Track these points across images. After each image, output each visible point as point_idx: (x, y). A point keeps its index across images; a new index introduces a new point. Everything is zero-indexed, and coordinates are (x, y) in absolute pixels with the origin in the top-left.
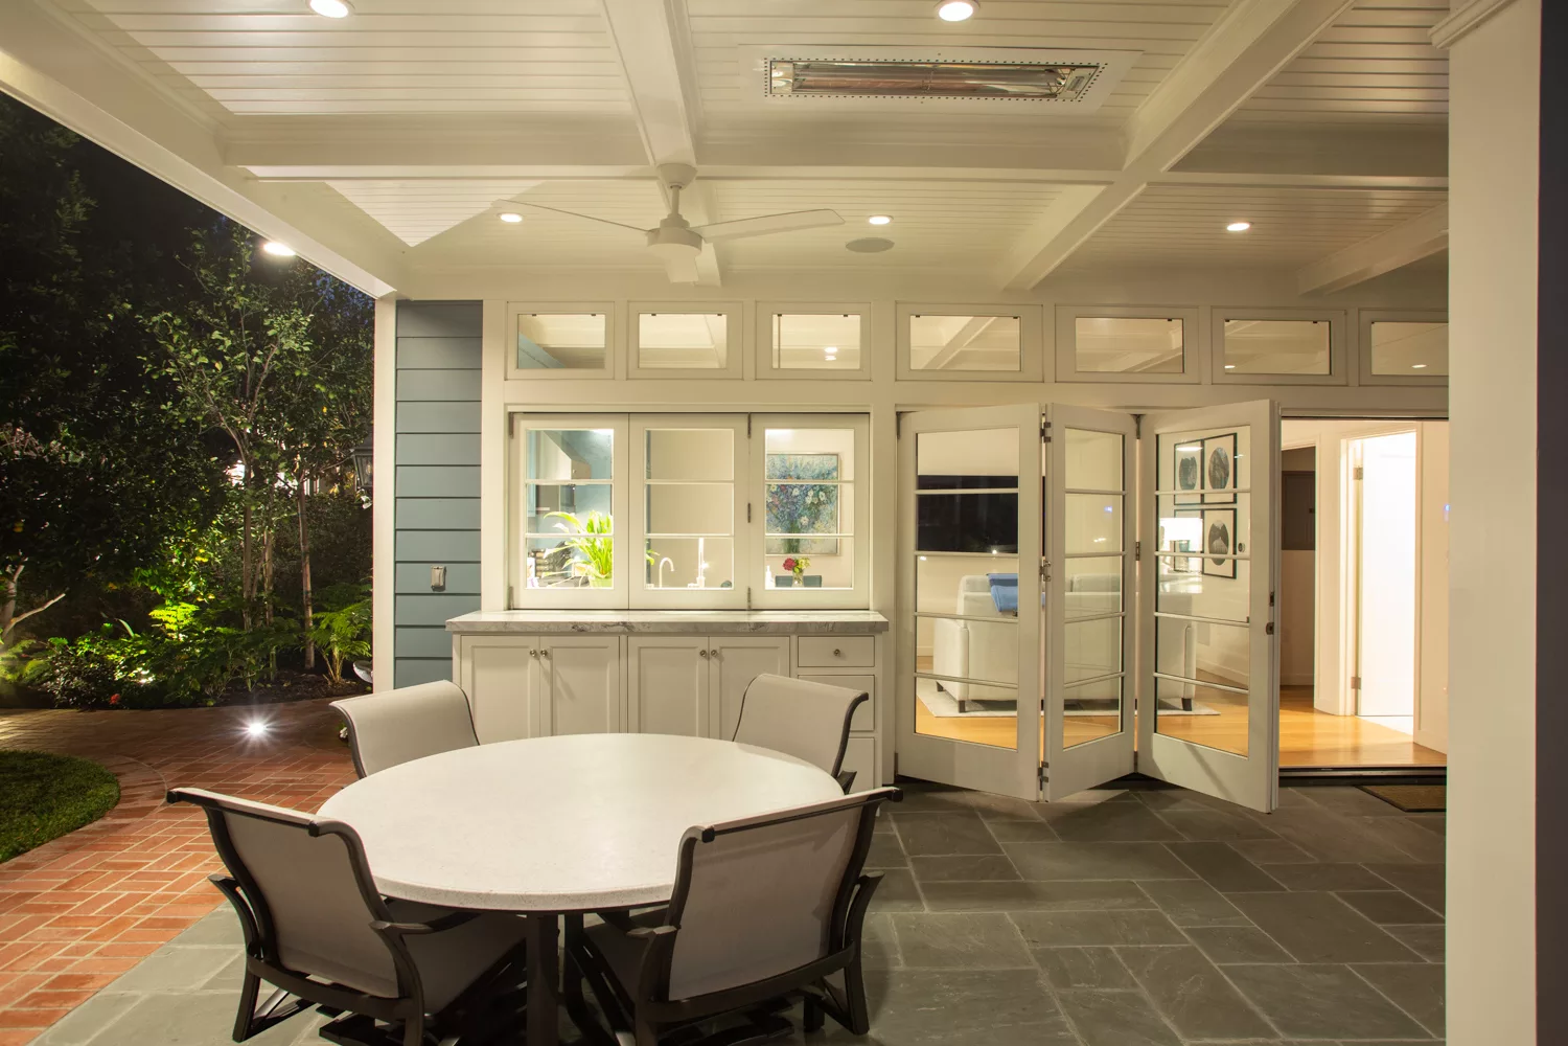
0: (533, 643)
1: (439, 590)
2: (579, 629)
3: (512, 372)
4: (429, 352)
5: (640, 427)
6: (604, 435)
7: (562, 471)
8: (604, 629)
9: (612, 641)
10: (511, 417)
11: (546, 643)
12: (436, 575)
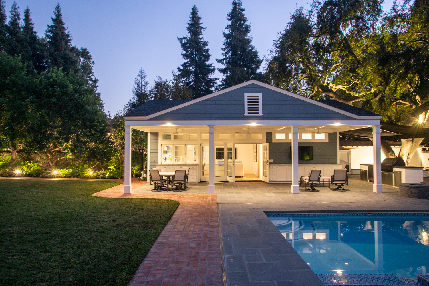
0: (164, 166)
1: (154, 162)
2: (169, 165)
3: (162, 140)
4: (153, 138)
5: (175, 145)
6: (171, 146)
7: (166, 149)
8: (171, 165)
9: (172, 166)
10: (161, 144)
11: (165, 167)
12: (154, 160)
